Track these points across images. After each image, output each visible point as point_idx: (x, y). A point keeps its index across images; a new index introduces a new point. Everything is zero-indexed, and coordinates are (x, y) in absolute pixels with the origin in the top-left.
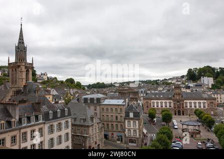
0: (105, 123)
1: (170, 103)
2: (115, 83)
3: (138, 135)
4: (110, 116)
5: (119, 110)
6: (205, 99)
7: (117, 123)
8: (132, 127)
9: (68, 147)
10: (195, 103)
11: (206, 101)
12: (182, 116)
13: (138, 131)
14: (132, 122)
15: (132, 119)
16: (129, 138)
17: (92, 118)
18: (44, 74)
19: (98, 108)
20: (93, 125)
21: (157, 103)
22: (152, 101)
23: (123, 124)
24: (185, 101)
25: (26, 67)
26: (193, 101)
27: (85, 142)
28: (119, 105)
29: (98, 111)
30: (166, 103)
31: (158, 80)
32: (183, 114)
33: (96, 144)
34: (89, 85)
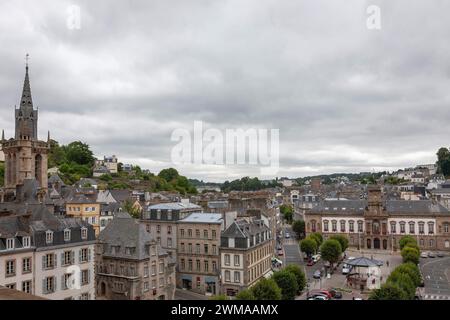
0: (186, 258)
1: (360, 223)
2: (282, 179)
3: (242, 282)
4: (194, 245)
5: (210, 233)
6: (434, 216)
7: (206, 259)
8: (232, 266)
9: (86, 294)
10: (412, 224)
11: (434, 220)
12: (381, 251)
13: (242, 273)
14: (232, 256)
15: (232, 250)
16: (226, 287)
17: (147, 247)
18: (111, 160)
19: (174, 228)
20: (149, 259)
21: (334, 222)
22: (323, 218)
23: (216, 260)
24: (390, 220)
25: (34, 150)
26: (407, 220)
27: (129, 290)
28: (210, 224)
29: (174, 235)
30: (351, 222)
31: (384, 173)
32: (385, 248)
33: (154, 294)
34: (227, 183)
